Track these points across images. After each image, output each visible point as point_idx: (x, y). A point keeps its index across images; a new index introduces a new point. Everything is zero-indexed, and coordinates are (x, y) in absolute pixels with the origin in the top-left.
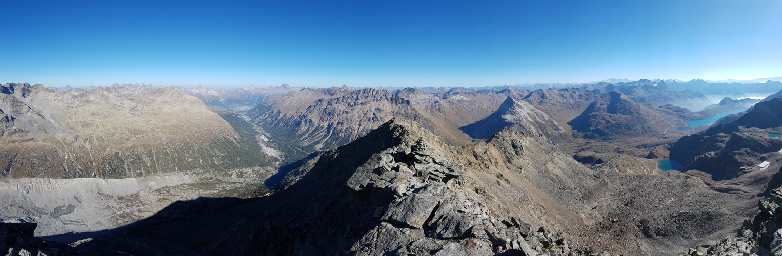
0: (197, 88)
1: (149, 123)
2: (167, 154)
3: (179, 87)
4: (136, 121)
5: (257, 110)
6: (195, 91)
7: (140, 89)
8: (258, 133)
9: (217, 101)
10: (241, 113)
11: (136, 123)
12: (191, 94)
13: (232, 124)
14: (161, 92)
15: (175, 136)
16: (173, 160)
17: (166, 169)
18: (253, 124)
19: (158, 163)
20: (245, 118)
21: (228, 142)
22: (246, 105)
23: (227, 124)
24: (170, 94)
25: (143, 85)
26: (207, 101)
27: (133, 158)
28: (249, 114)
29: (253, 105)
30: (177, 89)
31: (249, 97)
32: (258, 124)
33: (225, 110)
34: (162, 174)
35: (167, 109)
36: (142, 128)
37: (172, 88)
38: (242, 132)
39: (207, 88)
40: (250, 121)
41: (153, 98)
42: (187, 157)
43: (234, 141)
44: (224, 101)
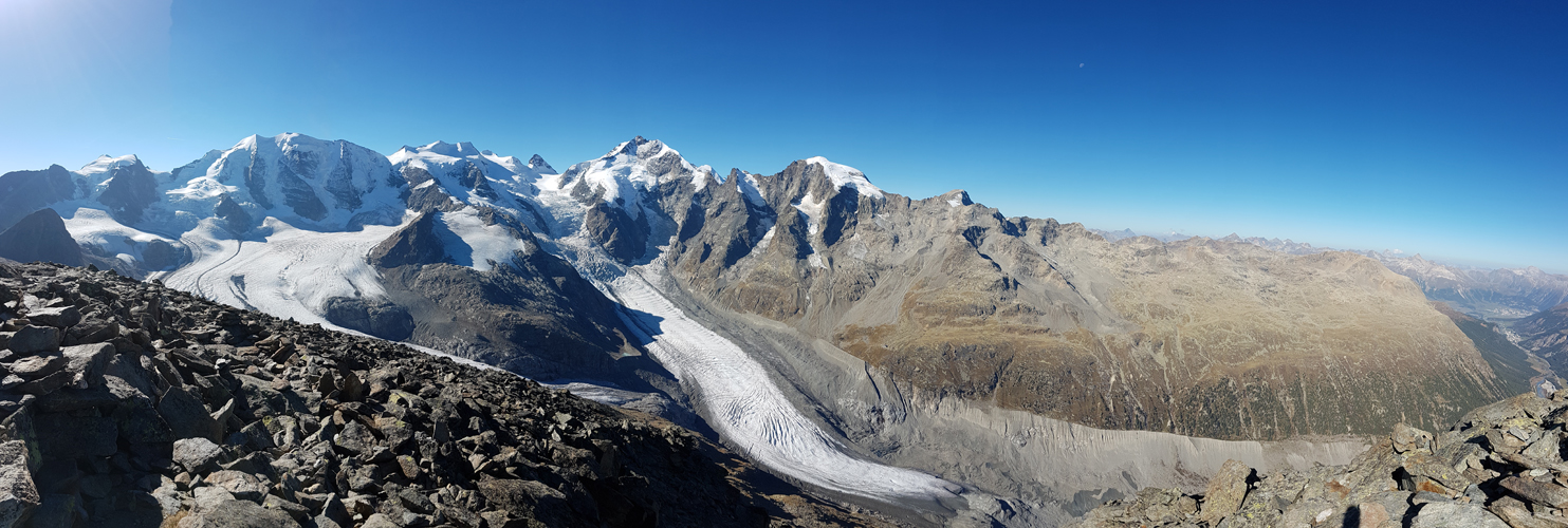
0: (1410, 259)
1: (1298, 321)
2: (1331, 392)
3: (1370, 254)
4: (1270, 314)
5: (1541, 321)
6: (1406, 265)
7: (1283, 249)
8: (1537, 374)
9: (1451, 290)
10: (1501, 324)
11: (1270, 318)
12: (1398, 270)
13: (1477, 344)
14: (1330, 260)
15: (1352, 354)
16: (1344, 406)
17: (1326, 427)
18: (1528, 352)
19: (1311, 412)
20: (1508, 333)
21: (1466, 382)
22: (1512, 307)
23: (1467, 343)
24: (1349, 265)
25: (1289, 243)
26: (1428, 288)
27: (1258, 395)
28: (1519, 326)
29: (1530, 310)
30: (1365, 257)
31: (1523, 292)
32: (1537, 353)
33: (1465, 311)
34: (1318, 437)
35: (1339, 295)
36: (1282, 331)
37: (1352, 254)
38: (1500, 366)
39: (1432, 262)
40: (1519, 344)
41: (1310, 271)
42: (1375, 403)
43: (1480, 382)
44: (1465, 293)
